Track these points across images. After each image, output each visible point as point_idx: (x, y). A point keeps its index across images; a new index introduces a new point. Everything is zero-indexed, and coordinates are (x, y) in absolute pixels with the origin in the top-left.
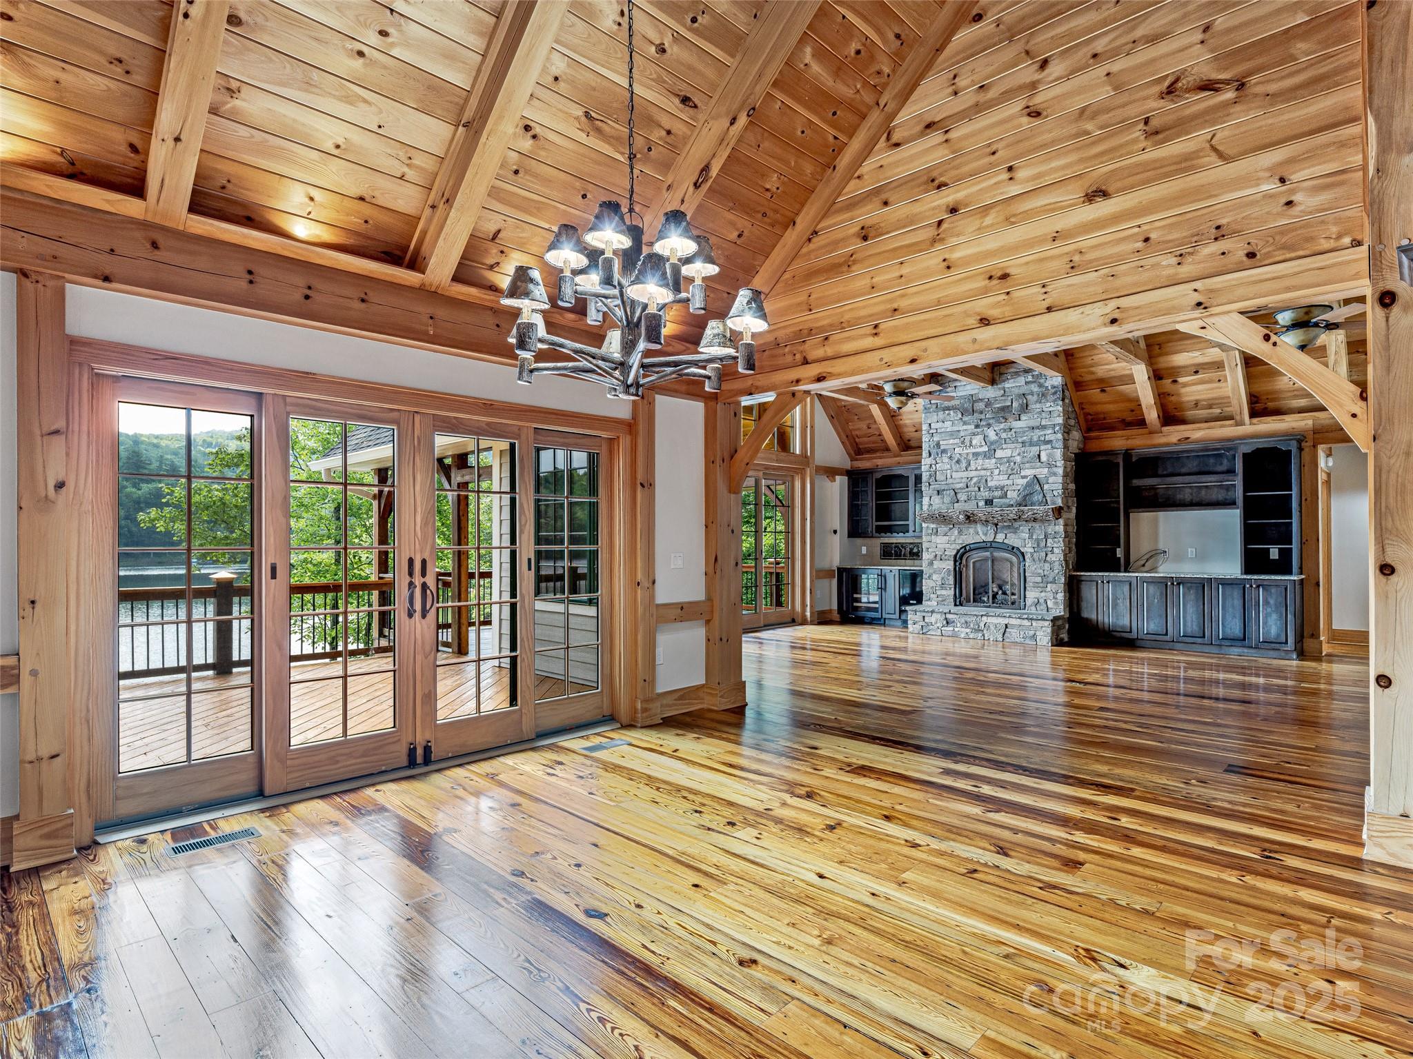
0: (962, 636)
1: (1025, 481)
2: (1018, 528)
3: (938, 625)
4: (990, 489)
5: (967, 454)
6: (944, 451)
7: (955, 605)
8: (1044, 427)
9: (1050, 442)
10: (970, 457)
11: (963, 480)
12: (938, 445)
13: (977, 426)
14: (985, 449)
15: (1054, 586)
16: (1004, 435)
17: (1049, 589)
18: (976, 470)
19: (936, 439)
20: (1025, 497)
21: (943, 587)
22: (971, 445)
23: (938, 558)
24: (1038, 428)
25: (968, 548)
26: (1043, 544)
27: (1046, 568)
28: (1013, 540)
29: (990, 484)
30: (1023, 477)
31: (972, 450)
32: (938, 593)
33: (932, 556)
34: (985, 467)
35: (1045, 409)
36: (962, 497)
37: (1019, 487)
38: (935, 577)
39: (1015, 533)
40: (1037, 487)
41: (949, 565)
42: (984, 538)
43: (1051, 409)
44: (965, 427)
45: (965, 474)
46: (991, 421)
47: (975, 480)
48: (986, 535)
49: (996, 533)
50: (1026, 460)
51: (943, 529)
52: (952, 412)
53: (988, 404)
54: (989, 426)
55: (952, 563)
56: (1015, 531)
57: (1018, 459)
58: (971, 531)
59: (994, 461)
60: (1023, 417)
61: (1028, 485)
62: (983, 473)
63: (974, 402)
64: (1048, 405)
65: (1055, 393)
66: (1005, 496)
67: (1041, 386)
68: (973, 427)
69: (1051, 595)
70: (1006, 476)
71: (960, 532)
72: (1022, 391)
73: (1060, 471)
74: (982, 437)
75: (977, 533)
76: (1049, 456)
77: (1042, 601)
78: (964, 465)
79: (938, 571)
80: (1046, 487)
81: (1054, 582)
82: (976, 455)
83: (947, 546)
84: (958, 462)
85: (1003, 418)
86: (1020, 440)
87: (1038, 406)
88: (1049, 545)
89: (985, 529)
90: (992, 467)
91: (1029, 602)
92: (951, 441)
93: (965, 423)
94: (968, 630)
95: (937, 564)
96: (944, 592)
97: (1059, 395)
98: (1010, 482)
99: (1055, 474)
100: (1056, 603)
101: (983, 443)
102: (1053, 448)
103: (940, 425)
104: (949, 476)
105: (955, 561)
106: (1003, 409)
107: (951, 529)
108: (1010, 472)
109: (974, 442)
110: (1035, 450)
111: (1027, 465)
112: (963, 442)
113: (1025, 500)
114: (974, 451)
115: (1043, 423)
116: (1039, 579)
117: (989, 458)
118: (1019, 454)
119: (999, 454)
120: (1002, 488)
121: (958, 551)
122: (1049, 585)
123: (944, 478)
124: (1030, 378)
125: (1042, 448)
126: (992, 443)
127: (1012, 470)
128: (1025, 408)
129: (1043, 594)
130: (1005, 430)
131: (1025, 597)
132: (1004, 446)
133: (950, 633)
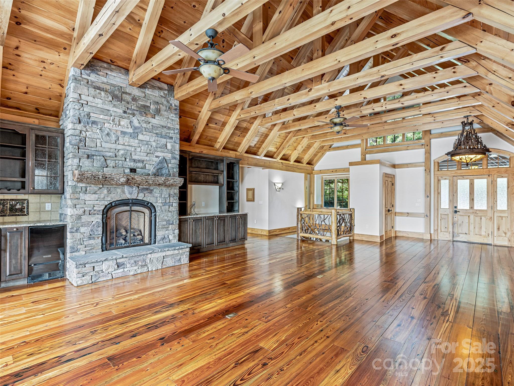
0: (132, 273)
1: (158, 160)
2: (152, 190)
3: (110, 270)
4: (134, 161)
5: (117, 131)
6: (94, 123)
7: (103, 251)
8: (169, 128)
9: (171, 138)
10: (119, 133)
11: (112, 150)
12: (88, 115)
13: (125, 112)
14: (130, 130)
15: (174, 226)
16: (144, 125)
17: (170, 228)
18: (124, 145)
19: (87, 109)
20: (158, 169)
21: (90, 237)
22: (119, 125)
23: (87, 212)
24: (165, 127)
25: (113, 205)
26: (168, 201)
27: (169, 216)
28: (149, 198)
29: (134, 157)
30: (156, 157)
31: (120, 128)
32: (85, 243)
33: (81, 212)
34: (131, 144)
35: (170, 118)
36: (111, 163)
37: (154, 163)
38: (82, 230)
39: (151, 193)
40: (165, 165)
41: (98, 218)
42: (129, 197)
43: (173, 118)
44: (115, 109)
45: (113, 146)
46: (135, 112)
47: (122, 152)
48: (131, 194)
49: (138, 193)
50: (159, 146)
51: (94, 188)
52: (103, 93)
53: (134, 99)
54: (134, 115)
55: (100, 217)
56: (151, 192)
57: (154, 144)
58: (119, 191)
59: (137, 141)
60: (157, 117)
61: (160, 162)
62: (128, 148)
63: (123, 92)
64: (172, 115)
65: (176, 110)
66: (144, 167)
67: (168, 102)
68: (122, 112)
69: (171, 232)
70: (145, 154)
71: (109, 191)
72: (157, 99)
73: (178, 157)
74: (129, 121)
75: (124, 192)
76: (172, 146)
77: (166, 236)
78: (113, 138)
79: (87, 224)
80: (170, 165)
81: (172, 224)
82: (123, 133)
83: (96, 202)
84: (108, 134)
85: (145, 113)
86: (154, 132)
87: (166, 113)
88: (171, 201)
89: (131, 189)
90: (136, 145)
91: (158, 238)
92: (101, 117)
93: (115, 106)
94: (136, 268)
95: (85, 218)
96: (92, 242)
97: (178, 112)
98: (148, 158)
99: (175, 158)
100: (174, 237)
101: (129, 126)
102: (175, 142)
103: (90, 99)
104: (99, 144)
105: (103, 215)
106: (145, 107)
107: (100, 188)
108: (148, 151)
109: (122, 123)
110: (164, 141)
111: (159, 149)
112: (113, 121)
113: (158, 172)
114: (122, 130)
115: (169, 125)
116: (165, 223)
117: (134, 138)
118: (154, 141)
119: (141, 137)
120: (143, 161)
121: (106, 206)
122: (170, 226)
123: (95, 145)
124: (162, 94)
125: (168, 140)
126: (136, 128)
127: (150, 150)
128: (158, 111)
129: (167, 232)
130: (146, 122)
131: (155, 236)
132: (144, 133)
133: (120, 275)
